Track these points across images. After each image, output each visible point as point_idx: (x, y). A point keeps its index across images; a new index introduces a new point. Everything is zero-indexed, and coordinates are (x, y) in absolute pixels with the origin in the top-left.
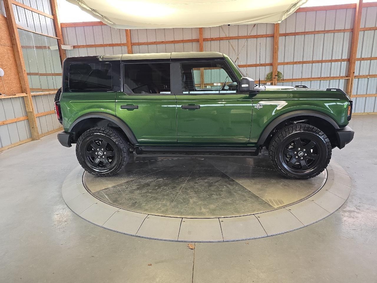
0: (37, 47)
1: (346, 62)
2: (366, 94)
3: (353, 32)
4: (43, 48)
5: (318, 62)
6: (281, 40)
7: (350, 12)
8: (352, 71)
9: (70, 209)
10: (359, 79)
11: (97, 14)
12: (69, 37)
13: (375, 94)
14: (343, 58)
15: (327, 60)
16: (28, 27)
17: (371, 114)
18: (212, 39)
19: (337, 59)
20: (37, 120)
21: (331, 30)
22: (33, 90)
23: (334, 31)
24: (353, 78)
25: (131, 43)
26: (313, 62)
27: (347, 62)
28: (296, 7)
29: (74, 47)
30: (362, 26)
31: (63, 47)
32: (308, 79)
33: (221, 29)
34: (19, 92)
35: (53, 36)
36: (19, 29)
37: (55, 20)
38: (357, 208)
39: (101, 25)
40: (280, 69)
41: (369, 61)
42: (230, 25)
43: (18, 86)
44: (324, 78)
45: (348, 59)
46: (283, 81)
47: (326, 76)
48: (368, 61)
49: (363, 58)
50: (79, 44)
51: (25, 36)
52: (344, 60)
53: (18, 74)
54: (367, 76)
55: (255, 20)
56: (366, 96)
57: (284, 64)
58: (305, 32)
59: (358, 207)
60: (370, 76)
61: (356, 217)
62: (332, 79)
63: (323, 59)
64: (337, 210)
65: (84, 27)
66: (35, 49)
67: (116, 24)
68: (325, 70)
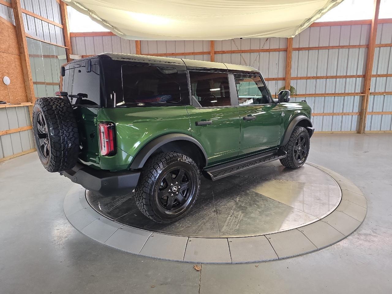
0: (45, 56)
1: (361, 79)
2: (383, 111)
3: (369, 48)
4: (51, 57)
5: (332, 77)
6: (295, 54)
7: (365, 28)
8: (367, 88)
9: (71, 224)
10: (374, 95)
11: (108, 24)
12: (78, 46)
13: (391, 112)
14: (358, 75)
15: (341, 76)
16: (37, 35)
17: (388, 132)
18: (223, 52)
19: (351, 75)
21: (345, 46)
23: (349, 47)
24: (369, 95)
25: (141, 54)
26: (327, 77)
27: (362, 79)
28: (310, 22)
29: (83, 57)
30: (377, 42)
31: (71, 57)
32: (322, 94)
33: (233, 43)
34: (24, 101)
35: (61, 46)
36: (28, 38)
37: (64, 30)
38: (373, 231)
39: (111, 36)
40: (293, 83)
41: (385, 78)
42: (242, 38)
43: (24, 95)
44: (339, 94)
45: (364, 75)
46: (296, 96)
47: (340, 92)
48: (384, 78)
49: (379, 75)
50: (88, 54)
51: (33, 45)
52: (359, 76)
53: (24, 83)
54: (383, 93)
55: (267, 35)
56: (382, 113)
57: (297, 78)
59: (374, 231)
60: (386, 93)
61: (372, 241)
62: (347, 95)
63: (337, 75)
64: (353, 233)
65: (93, 36)
66: (42, 58)
67: (126, 35)
68: (340, 86)
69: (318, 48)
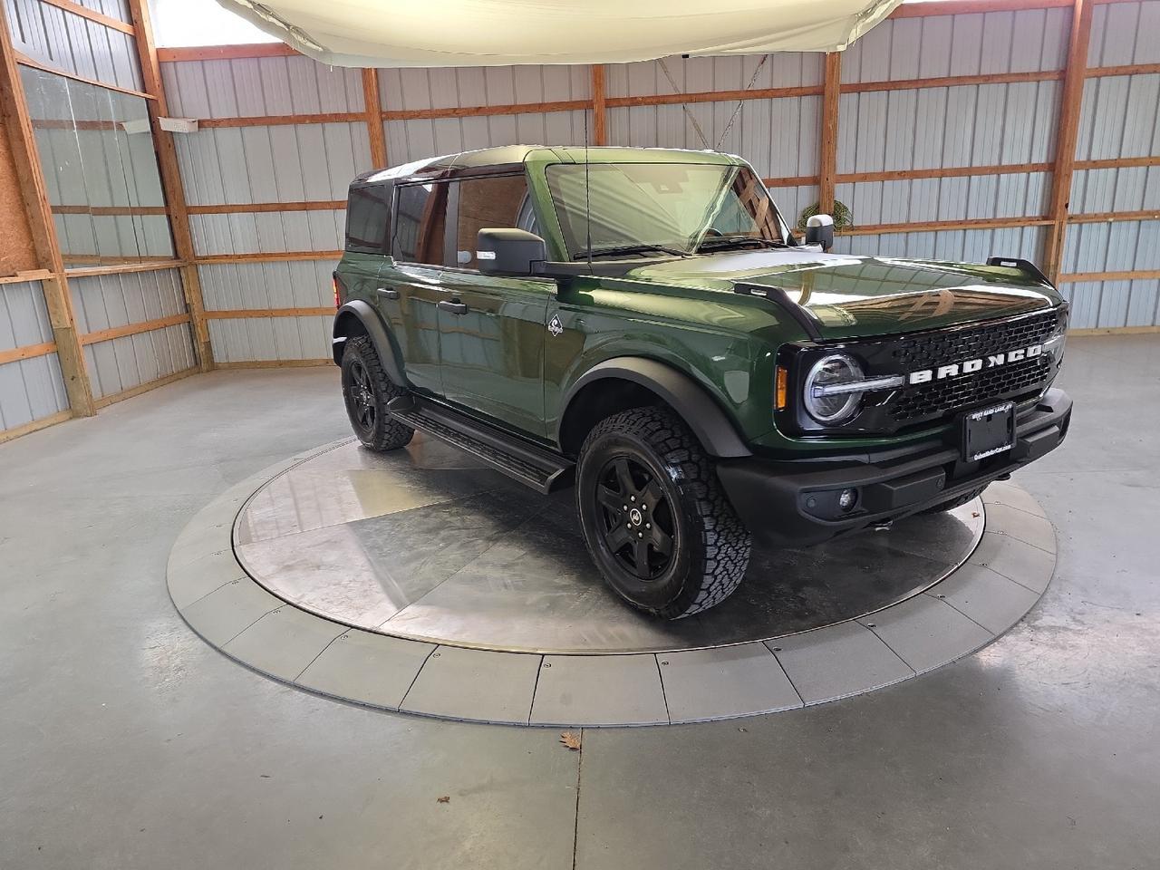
0: (83, 125)
1: (1042, 173)
3: (1066, 81)
4: (102, 127)
5: (958, 172)
6: (846, 102)
7: (1056, 19)
8: (1061, 202)
9: (192, 630)
10: (1081, 224)
11: (271, 19)
12: (183, 91)
13: (1128, 272)
14: (1033, 162)
15: (986, 168)
16: (52, 59)
17: (1117, 332)
18: (634, 102)
19: (1015, 162)
20: (86, 356)
21: (998, 76)
22: (71, 259)
23: (1008, 78)
24: (1065, 222)
25: (381, 113)
26: (942, 173)
27: (1046, 175)
29: (201, 124)
30: (1092, 62)
31: (166, 124)
32: (928, 224)
33: (660, 69)
34: (27, 265)
35: (130, 89)
36: (25, 68)
37: (137, 39)
38: (1074, 619)
39: (286, 57)
40: (842, 193)
41: (1112, 171)
42: (686, 56)
43: (24, 246)
44: (977, 222)
45: (1050, 164)
46: (851, 233)
47: (981, 217)
48: (1109, 169)
49: (1094, 162)
50: (216, 117)
51: (42, 88)
52: (1036, 168)
53: (24, 210)
54: (1106, 216)
55: (765, 43)
56: (1103, 277)
57: (853, 178)
58: (917, 81)
59: (1078, 617)
60: (1114, 215)
61: (1073, 646)
62: (1001, 225)
63: (974, 165)
64: (1016, 625)
65: (230, 59)
66: (75, 131)
67: (331, 53)
68: (979, 197)
69: (918, 84)
